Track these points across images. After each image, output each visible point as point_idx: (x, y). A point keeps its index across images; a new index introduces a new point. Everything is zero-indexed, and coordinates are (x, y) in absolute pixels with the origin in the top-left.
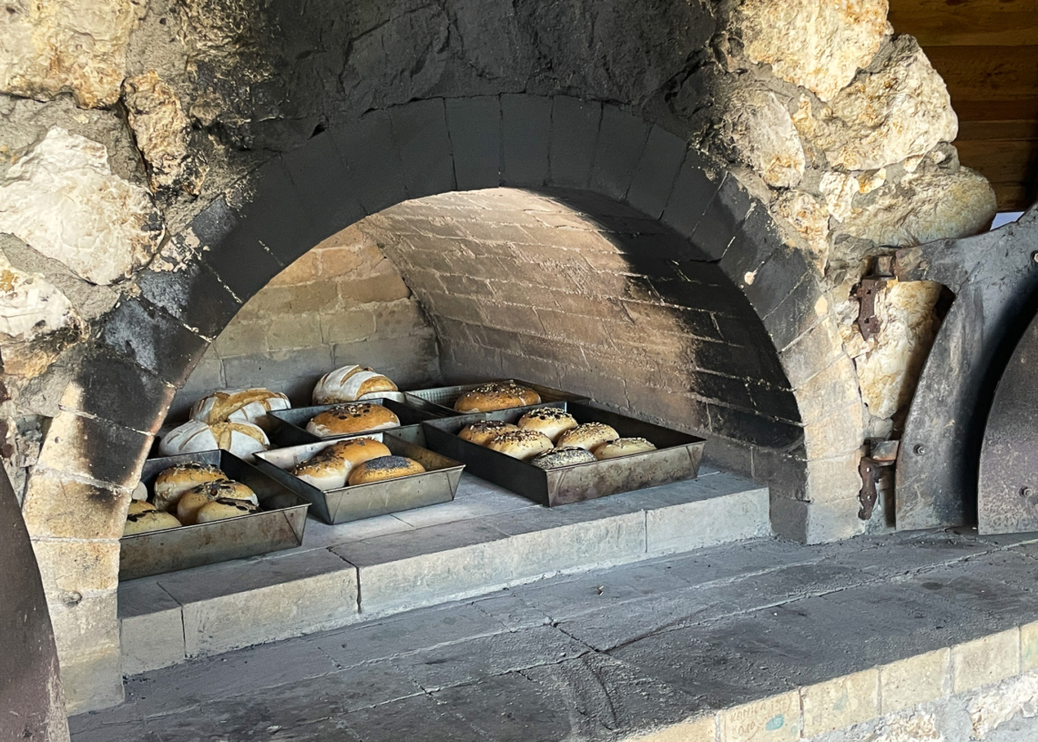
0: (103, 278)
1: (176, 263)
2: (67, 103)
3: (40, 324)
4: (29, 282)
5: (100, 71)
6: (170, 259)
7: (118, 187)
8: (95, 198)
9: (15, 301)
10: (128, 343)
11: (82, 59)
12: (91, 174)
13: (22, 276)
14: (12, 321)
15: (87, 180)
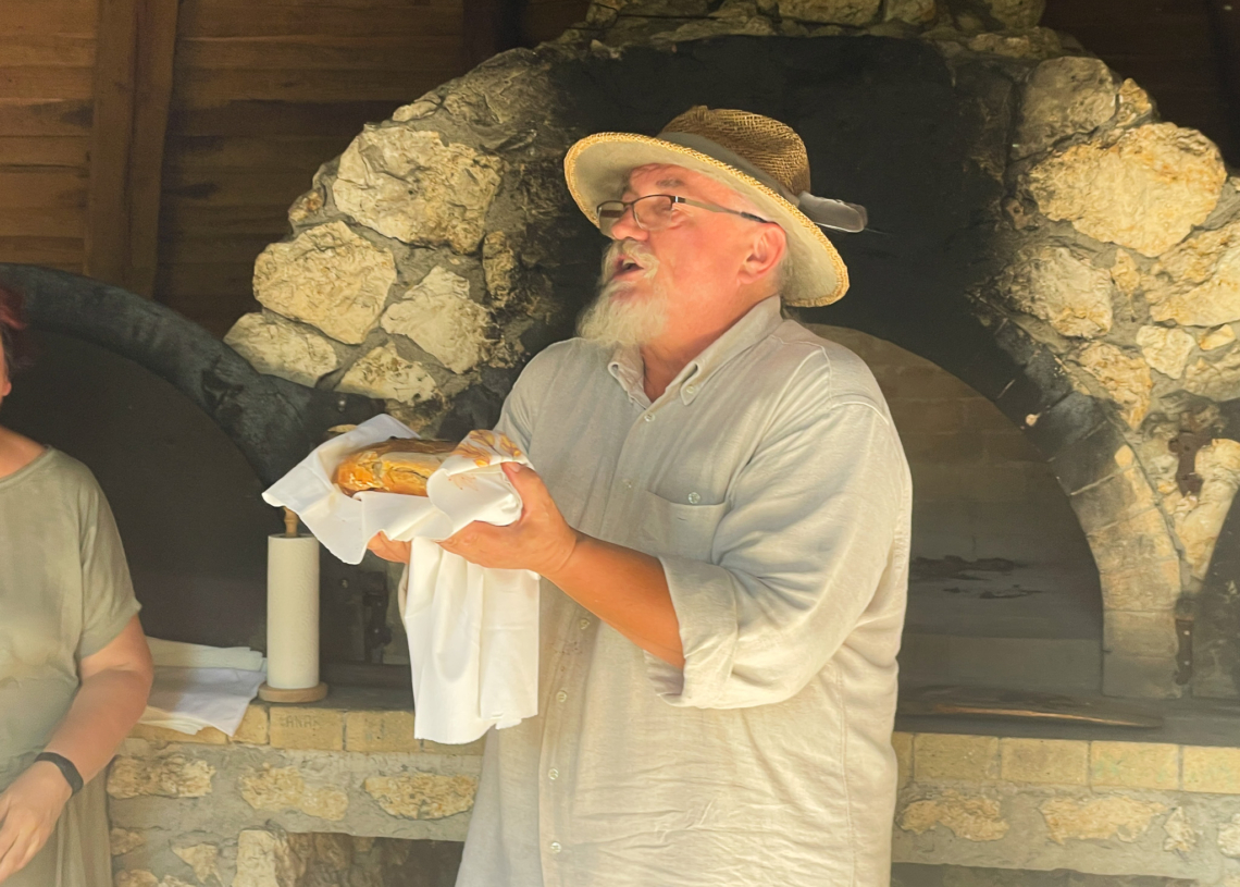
0: (458, 368)
1: (506, 362)
2: (446, 251)
3: (417, 396)
4: (410, 367)
5: (465, 230)
6: (503, 360)
7: (472, 307)
8: (457, 314)
9: (400, 379)
10: (471, 416)
11: (454, 222)
12: (454, 299)
13: (404, 362)
14: (401, 393)
15: (453, 302)
